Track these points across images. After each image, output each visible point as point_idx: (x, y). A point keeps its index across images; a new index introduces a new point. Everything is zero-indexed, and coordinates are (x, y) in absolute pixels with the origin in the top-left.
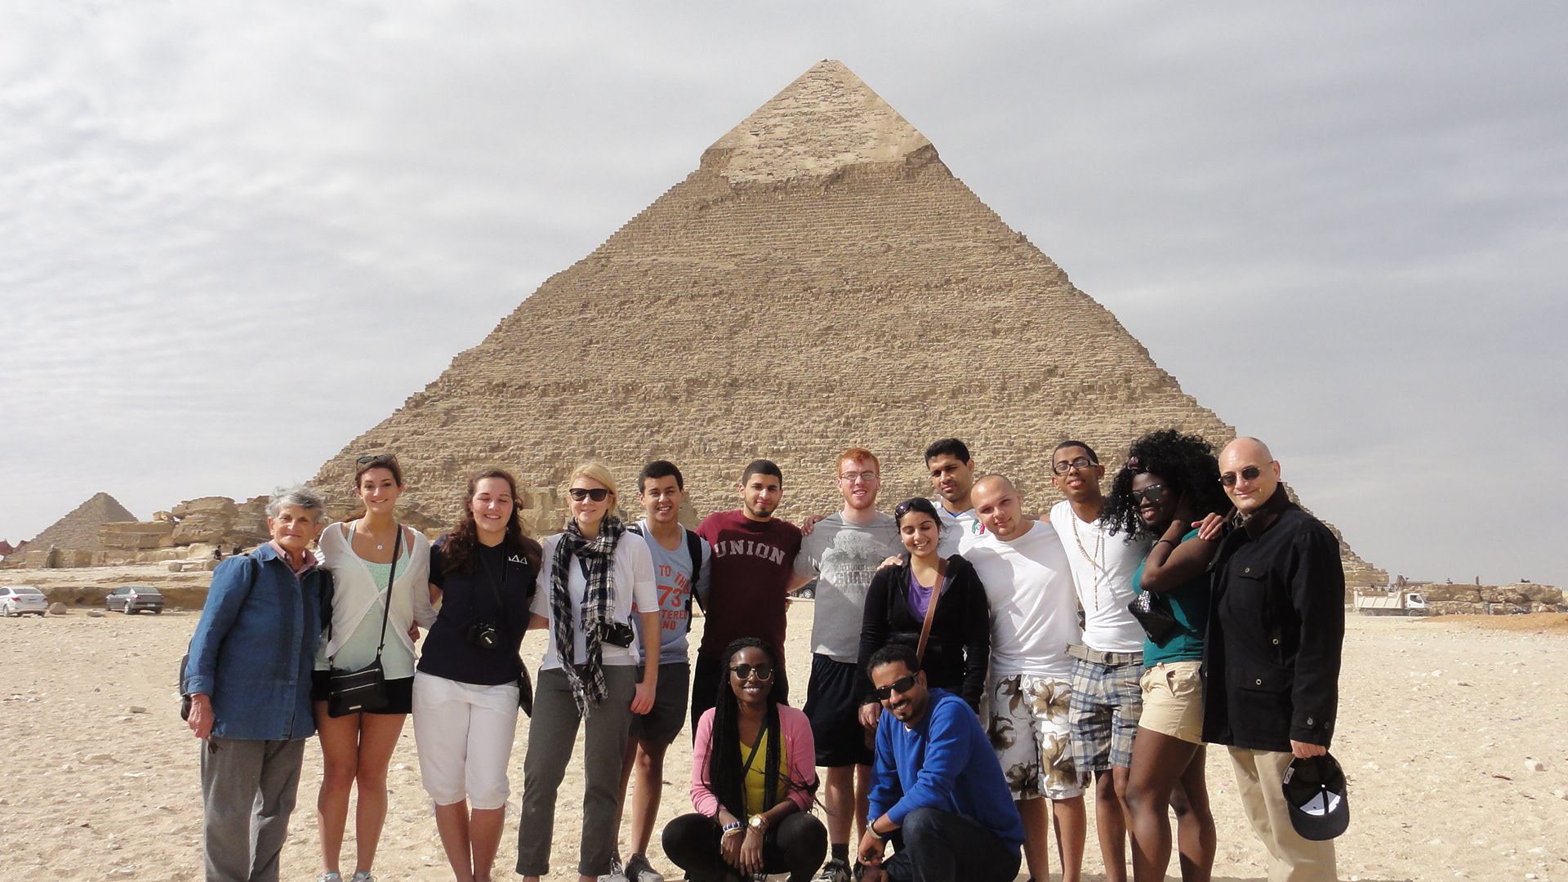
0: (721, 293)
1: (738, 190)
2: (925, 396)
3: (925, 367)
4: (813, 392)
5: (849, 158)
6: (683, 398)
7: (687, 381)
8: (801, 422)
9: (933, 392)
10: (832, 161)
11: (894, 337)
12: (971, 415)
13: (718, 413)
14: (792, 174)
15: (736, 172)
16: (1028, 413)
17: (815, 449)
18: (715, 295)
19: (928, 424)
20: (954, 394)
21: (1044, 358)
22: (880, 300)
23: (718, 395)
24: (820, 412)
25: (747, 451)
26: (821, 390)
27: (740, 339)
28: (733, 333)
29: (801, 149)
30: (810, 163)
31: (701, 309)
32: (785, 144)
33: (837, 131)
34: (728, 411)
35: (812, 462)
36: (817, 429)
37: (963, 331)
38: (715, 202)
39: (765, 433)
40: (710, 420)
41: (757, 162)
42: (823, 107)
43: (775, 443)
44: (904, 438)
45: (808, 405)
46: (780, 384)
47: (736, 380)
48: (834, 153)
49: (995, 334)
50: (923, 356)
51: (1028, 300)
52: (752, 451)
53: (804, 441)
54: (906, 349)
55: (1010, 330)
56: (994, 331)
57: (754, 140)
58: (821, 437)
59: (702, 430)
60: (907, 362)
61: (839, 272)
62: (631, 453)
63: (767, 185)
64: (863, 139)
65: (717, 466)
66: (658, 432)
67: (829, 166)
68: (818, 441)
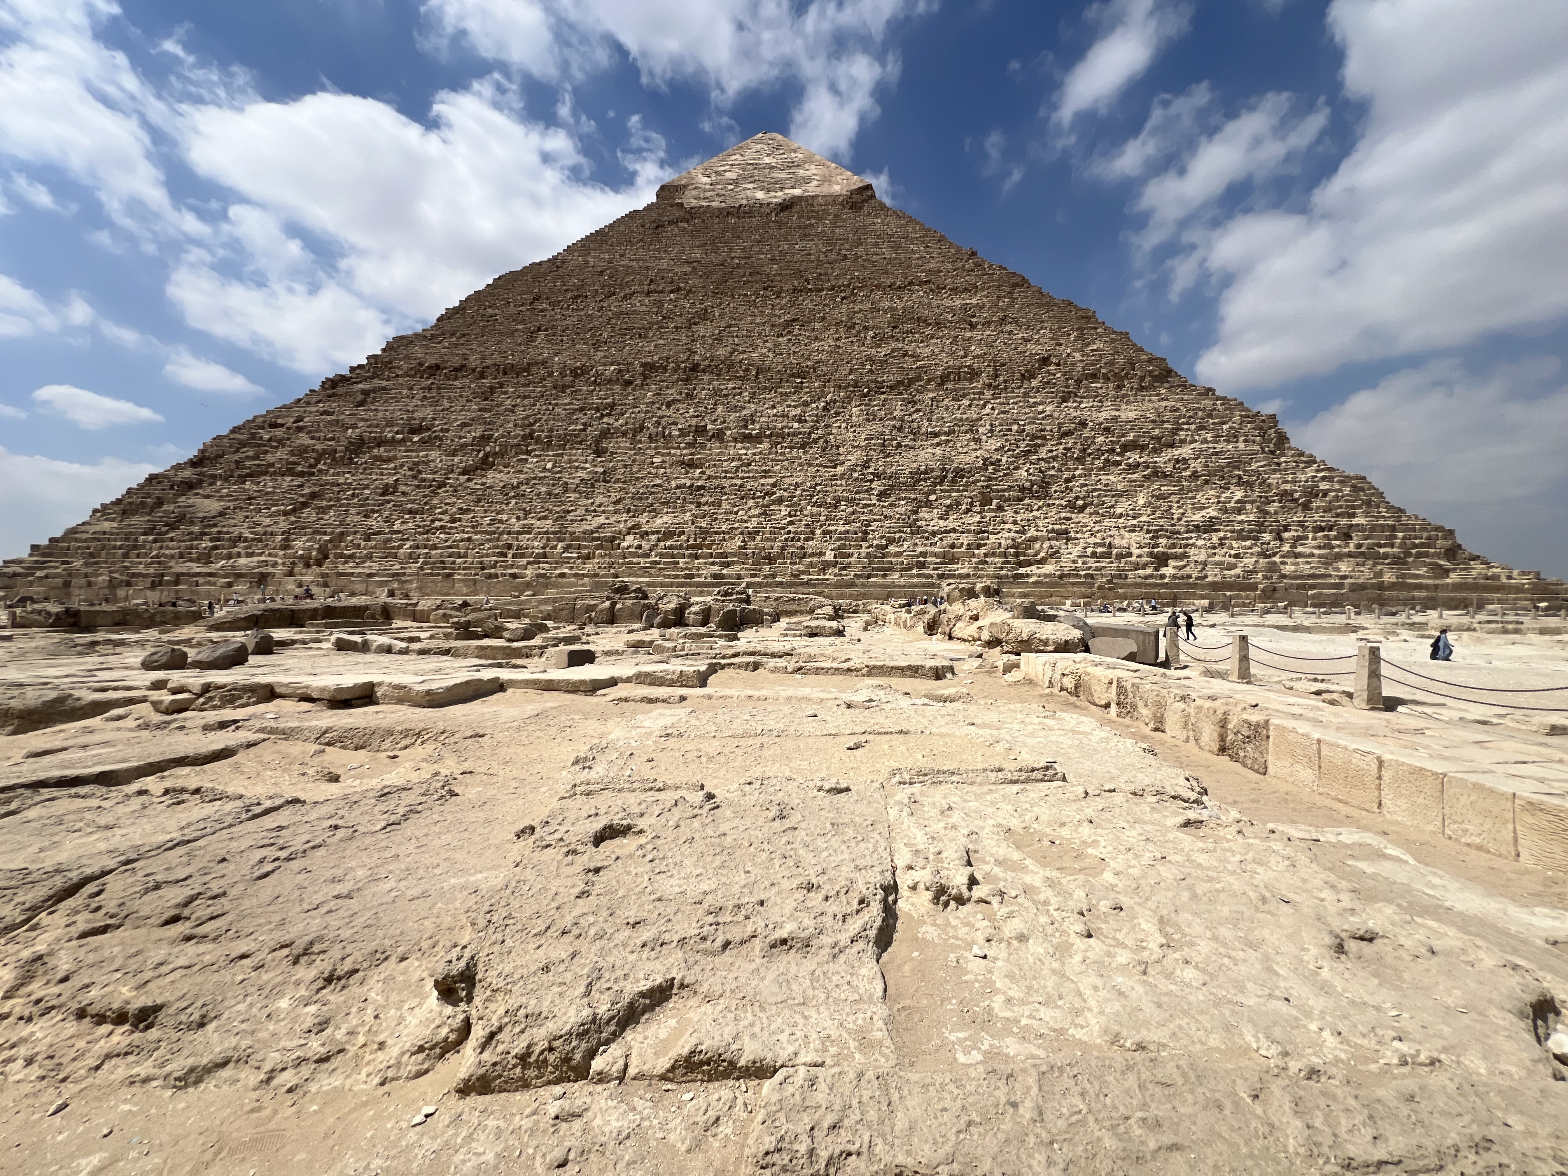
0: (679, 289)
1: (692, 213)
2: (911, 382)
3: (905, 355)
4: (785, 376)
5: (797, 192)
6: (639, 382)
7: (643, 365)
8: (773, 407)
9: (919, 378)
10: (780, 194)
11: (866, 328)
12: (966, 402)
13: (679, 397)
14: (744, 202)
15: (690, 200)
16: (1032, 400)
17: (794, 434)
18: (672, 292)
19: (919, 411)
20: (944, 379)
21: (1032, 348)
22: (843, 298)
23: (678, 380)
24: (795, 397)
25: (713, 436)
26: (793, 375)
27: (700, 330)
28: (690, 324)
29: (750, 186)
30: (760, 195)
31: (660, 304)
32: (735, 182)
33: (782, 175)
34: (689, 396)
35: (792, 448)
36: (793, 413)
37: (938, 324)
38: (671, 223)
39: (733, 416)
40: (669, 405)
41: (709, 194)
42: (767, 160)
43: (746, 427)
44: (898, 424)
45: (779, 390)
46: (747, 370)
47: (698, 365)
48: (782, 189)
49: (973, 327)
50: (900, 345)
51: (999, 298)
52: (719, 435)
53: (780, 426)
54: (880, 340)
55: (987, 324)
56: (971, 324)
57: (706, 180)
58: (800, 421)
59: (660, 413)
60: (884, 351)
61: (799, 274)
62: (576, 436)
63: (720, 210)
64: (807, 180)
65: (678, 452)
66: (609, 415)
67: (778, 197)
68: (796, 425)
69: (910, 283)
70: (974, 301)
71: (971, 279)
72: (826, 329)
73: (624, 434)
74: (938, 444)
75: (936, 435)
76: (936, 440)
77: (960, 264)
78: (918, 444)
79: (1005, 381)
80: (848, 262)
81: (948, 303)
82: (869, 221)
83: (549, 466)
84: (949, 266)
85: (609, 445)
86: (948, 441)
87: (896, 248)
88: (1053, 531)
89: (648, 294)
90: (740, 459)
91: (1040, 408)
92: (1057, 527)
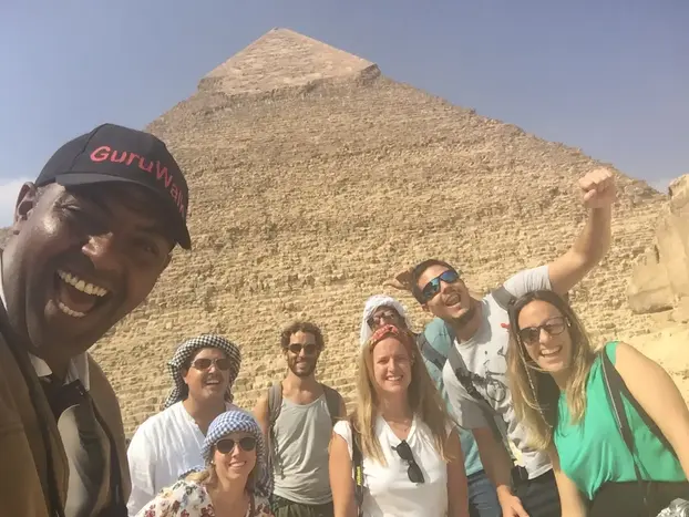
0: (241, 164)
1: (233, 100)
2: (454, 220)
3: (443, 199)
4: (351, 227)
5: (317, 76)
6: (229, 245)
7: (228, 231)
8: (349, 253)
9: (459, 217)
10: (304, 78)
11: (405, 181)
12: (502, 231)
13: (266, 254)
14: (276, 87)
15: (229, 88)
16: (554, 224)
17: (372, 274)
18: (235, 167)
19: (466, 242)
20: (480, 215)
21: (542, 183)
22: (379, 159)
23: (262, 239)
24: (364, 242)
25: (305, 283)
26: (357, 225)
27: (268, 195)
28: (260, 192)
29: (275, 74)
30: (287, 80)
31: (228, 178)
32: (264, 72)
33: (301, 62)
34: (275, 252)
36: (366, 257)
37: (462, 171)
38: (217, 109)
39: (317, 265)
40: (259, 261)
41: (244, 83)
42: (284, 51)
43: (331, 272)
45: (349, 239)
46: (317, 225)
47: (275, 226)
48: (304, 74)
49: (490, 170)
50: (437, 192)
51: (504, 146)
52: (310, 281)
53: (359, 268)
54: (419, 190)
55: (501, 167)
56: (488, 169)
57: (237, 71)
58: (374, 262)
59: (254, 269)
60: (426, 197)
61: (338, 142)
62: (186, 297)
63: (258, 96)
64: (322, 66)
65: (278, 300)
66: (210, 276)
67: (302, 81)
68: (372, 266)
69: (430, 141)
70: (485, 150)
71: (478, 132)
72: (373, 185)
73: (228, 290)
74: (491, 268)
75: (487, 261)
76: (488, 265)
77: (465, 122)
78: (475, 269)
79: (528, 212)
80: (376, 129)
81: (464, 153)
82: (382, 93)
83: (169, 326)
84: (458, 124)
85: (217, 301)
86: (497, 265)
87: (410, 113)
88: (602, 326)
89: (216, 171)
90: (333, 300)
91: (562, 230)
92: (604, 323)
